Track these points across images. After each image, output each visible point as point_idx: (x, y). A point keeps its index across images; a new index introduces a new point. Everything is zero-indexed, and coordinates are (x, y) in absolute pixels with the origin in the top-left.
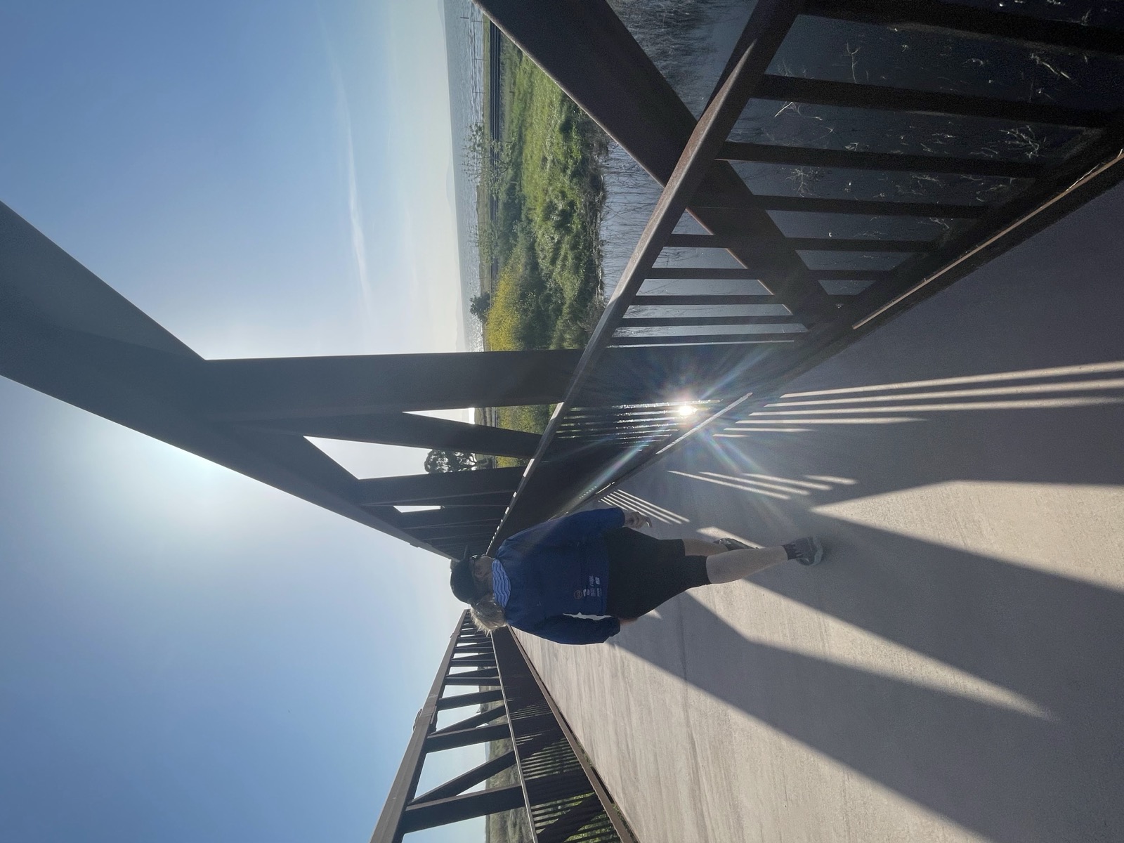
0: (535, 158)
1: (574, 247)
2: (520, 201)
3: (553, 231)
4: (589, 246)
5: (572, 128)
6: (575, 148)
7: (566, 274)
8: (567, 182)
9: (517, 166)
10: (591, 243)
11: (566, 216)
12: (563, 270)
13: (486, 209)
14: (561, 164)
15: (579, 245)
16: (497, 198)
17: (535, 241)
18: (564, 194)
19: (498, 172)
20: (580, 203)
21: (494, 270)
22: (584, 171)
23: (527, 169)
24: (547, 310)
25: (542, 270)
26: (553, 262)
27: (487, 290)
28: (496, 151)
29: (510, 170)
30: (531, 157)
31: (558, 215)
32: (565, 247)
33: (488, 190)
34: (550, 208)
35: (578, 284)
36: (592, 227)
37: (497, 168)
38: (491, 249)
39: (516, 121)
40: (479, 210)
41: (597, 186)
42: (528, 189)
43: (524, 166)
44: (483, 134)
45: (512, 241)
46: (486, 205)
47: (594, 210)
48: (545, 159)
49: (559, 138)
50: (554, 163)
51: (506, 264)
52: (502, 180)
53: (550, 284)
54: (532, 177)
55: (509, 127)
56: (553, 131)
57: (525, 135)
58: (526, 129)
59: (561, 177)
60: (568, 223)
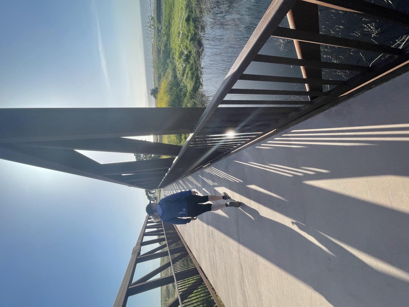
0: (175, 32)
1: (191, 69)
2: (169, 50)
3: (183, 63)
4: (197, 69)
5: (190, 20)
6: (192, 28)
7: (188, 80)
8: (188, 43)
9: (168, 35)
10: (198, 68)
11: (188, 57)
12: (187, 79)
13: (156, 53)
14: (186, 35)
15: (193, 69)
16: (160, 48)
17: (175, 67)
18: (187, 48)
19: (160, 38)
20: (194, 51)
21: (159, 78)
22: (195, 38)
23: (172, 37)
24: (180, 94)
25: (178, 78)
26: (183, 75)
27: (157, 86)
28: (160, 28)
29: (165, 37)
30: (174, 32)
31: (185, 56)
32: (187, 69)
33: (156, 45)
34: (181, 53)
35: (193, 84)
36: (198, 62)
37: (160, 36)
38: (158, 69)
39: (167, 16)
40: (153, 54)
41: (200, 44)
42: (173, 45)
43: (171, 35)
44: (154, 20)
45: (166, 66)
46: (156, 52)
47: (199, 54)
48: (179, 33)
49: (185, 24)
50: (183, 35)
51: (164, 75)
52: (162, 41)
53: (182, 84)
54: (174, 40)
55: (165, 19)
56: (183, 21)
57: (171, 23)
58: (172, 20)
59: (186, 41)
60: (189, 59)
